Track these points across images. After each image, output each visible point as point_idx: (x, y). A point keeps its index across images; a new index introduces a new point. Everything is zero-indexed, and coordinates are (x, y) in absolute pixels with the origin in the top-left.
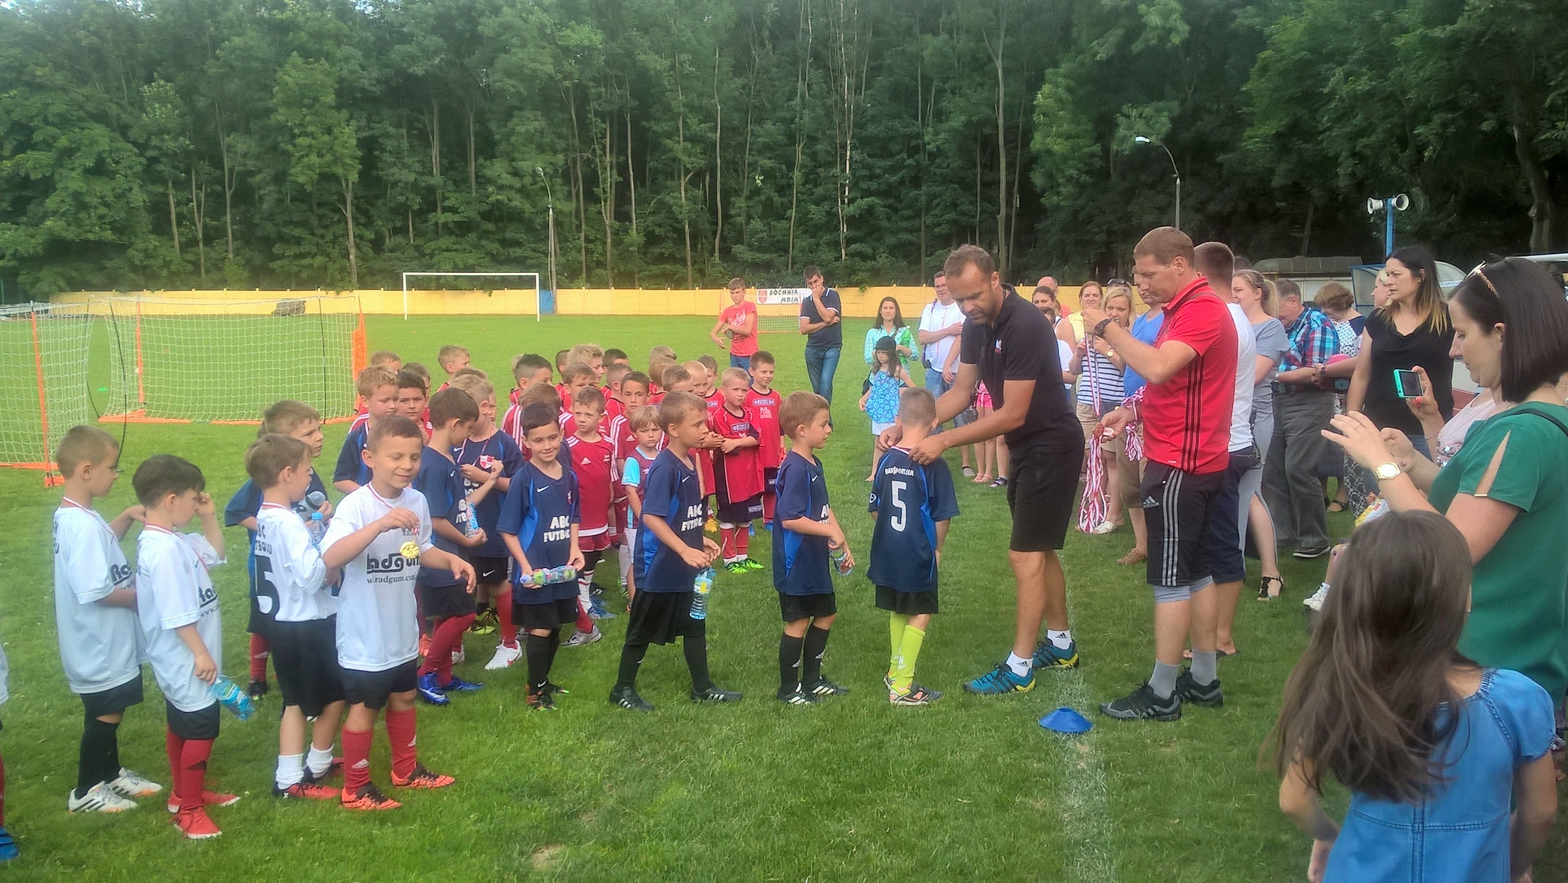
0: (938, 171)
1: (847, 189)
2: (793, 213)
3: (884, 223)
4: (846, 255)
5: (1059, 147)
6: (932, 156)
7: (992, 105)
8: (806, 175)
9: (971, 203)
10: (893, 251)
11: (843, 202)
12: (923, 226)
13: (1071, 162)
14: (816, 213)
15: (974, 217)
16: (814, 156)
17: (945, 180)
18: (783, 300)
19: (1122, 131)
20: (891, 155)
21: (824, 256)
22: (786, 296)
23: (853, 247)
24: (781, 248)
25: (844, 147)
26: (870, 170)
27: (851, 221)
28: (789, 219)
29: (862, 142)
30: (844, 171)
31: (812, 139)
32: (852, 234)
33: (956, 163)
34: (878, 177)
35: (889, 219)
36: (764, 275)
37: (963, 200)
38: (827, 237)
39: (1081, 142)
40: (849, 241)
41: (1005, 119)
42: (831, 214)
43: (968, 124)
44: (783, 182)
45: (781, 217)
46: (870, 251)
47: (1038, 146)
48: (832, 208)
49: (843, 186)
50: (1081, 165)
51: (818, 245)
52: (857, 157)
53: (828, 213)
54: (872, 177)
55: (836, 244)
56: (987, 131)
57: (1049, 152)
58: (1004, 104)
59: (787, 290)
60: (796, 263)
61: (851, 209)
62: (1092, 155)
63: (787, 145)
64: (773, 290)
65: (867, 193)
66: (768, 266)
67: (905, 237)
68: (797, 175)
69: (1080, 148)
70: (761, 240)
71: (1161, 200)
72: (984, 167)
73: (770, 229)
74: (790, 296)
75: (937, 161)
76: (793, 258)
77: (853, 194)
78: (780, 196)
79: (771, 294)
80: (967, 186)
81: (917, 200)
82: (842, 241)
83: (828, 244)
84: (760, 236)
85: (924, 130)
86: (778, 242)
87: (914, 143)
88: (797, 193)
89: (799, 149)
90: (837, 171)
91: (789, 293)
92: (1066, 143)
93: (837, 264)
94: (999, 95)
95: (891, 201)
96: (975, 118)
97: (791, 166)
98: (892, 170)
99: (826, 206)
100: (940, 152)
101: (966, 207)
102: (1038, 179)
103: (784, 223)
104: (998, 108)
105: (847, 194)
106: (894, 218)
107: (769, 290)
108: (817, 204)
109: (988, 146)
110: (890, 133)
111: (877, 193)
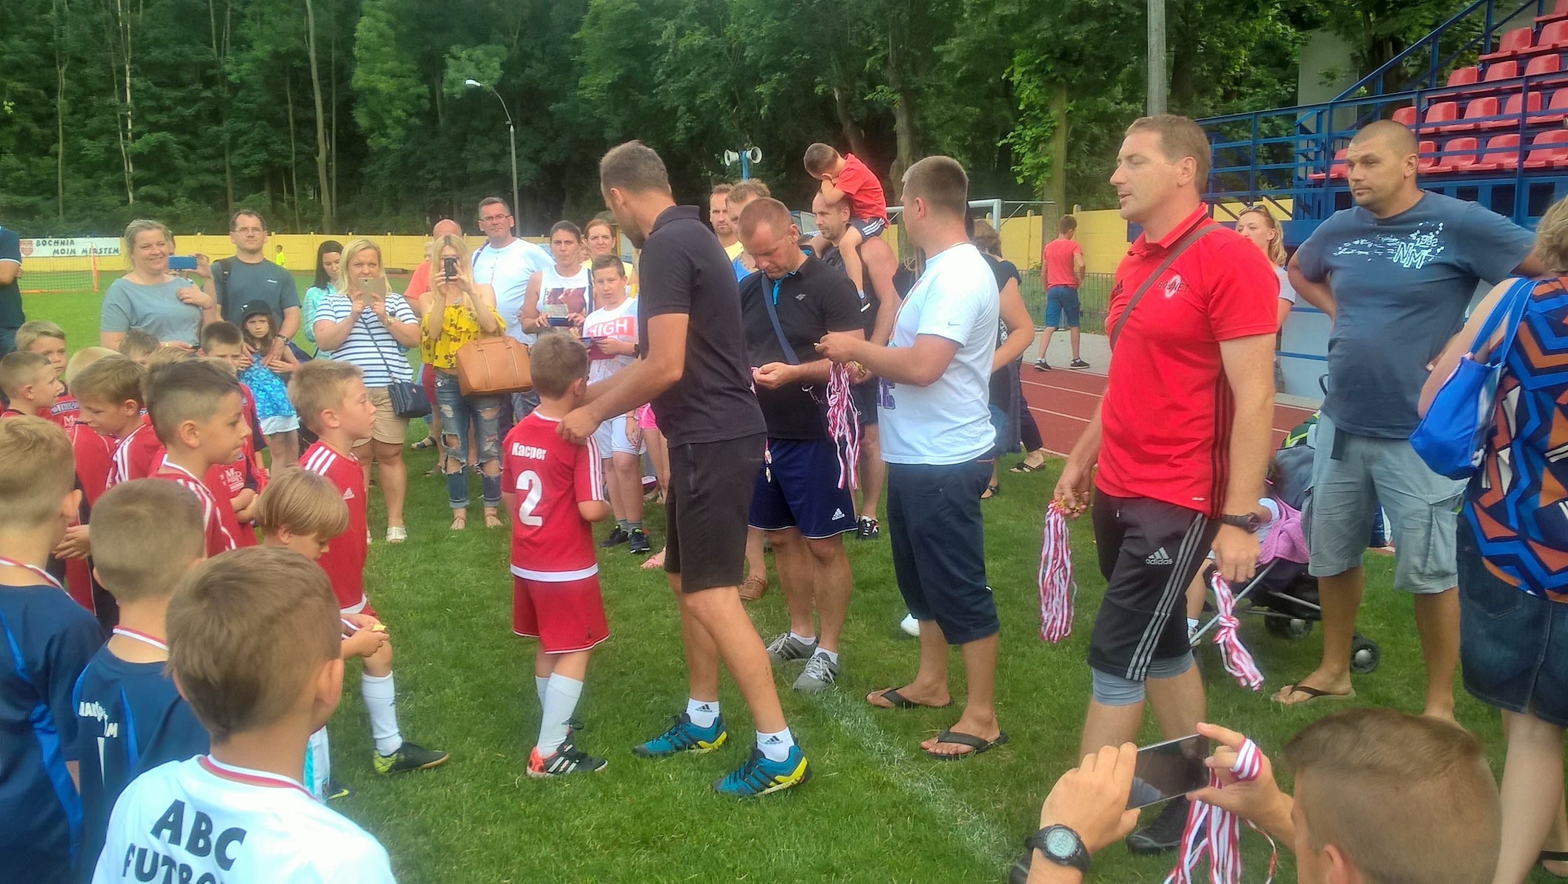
0: (243, 106)
1: (130, 121)
2: (60, 148)
3: (180, 162)
4: (135, 198)
5: (385, 85)
6: (234, 88)
7: (302, 35)
8: (74, 103)
9: (283, 143)
10: (193, 195)
11: (125, 137)
12: (228, 168)
13: (397, 103)
14: (92, 149)
15: (288, 158)
16: (82, 81)
17: (252, 117)
18: (56, 251)
19: (451, 73)
20: (181, 85)
21: (107, 200)
22: (60, 248)
23: (143, 190)
24: (48, 189)
25: (122, 72)
26: (157, 100)
27: (138, 159)
28: (56, 155)
29: (143, 69)
30: (123, 99)
31: (79, 62)
32: (140, 174)
33: (262, 97)
34: (169, 109)
35: (186, 159)
36: (26, 222)
37: (274, 138)
38: (108, 178)
39: (407, 82)
40: (138, 183)
41: (317, 52)
42: (113, 152)
43: (276, 55)
44: (43, 110)
45: (44, 152)
46: (164, 194)
47: (360, 83)
48: (111, 144)
49: (124, 118)
50: (408, 107)
51: (97, 187)
52: (140, 84)
53: (108, 149)
54: (161, 109)
55: (121, 187)
56: (297, 63)
57: (374, 91)
58: (316, 36)
59: (60, 240)
60: (70, 208)
61: (137, 146)
62: (419, 97)
63: (43, 66)
64: (41, 240)
65: (156, 127)
66: (30, 211)
67: (208, 179)
68: (61, 103)
69: (407, 89)
70: (18, 180)
71: (494, 147)
72: (297, 104)
73: (29, 166)
74: (65, 247)
75: (240, 94)
76: (65, 202)
77: (139, 128)
78: (40, 127)
79: (38, 245)
80: (279, 124)
81: (218, 136)
82: (128, 182)
83: (111, 186)
84: (17, 174)
85: (221, 59)
86: (41, 182)
87: (210, 72)
88: (63, 124)
89: (62, 71)
90: (115, 100)
91: (63, 243)
92: (391, 81)
93: (124, 209)
94: (308, 25)
95: (187, 137)
96: (283, 49)
97: (51, 91)
98: (186, 102)
99: (104, 141)
100: (242, 84)
101: (277, 147)
102: (361, 119)
103: (48, 160)
104: (308, 38)
105: (130, 127)
106: (192, 157)
107: (35, 241)
108: (92, 138)
109: (300, 80)
110: (179, 59)
111: (168, 128)
